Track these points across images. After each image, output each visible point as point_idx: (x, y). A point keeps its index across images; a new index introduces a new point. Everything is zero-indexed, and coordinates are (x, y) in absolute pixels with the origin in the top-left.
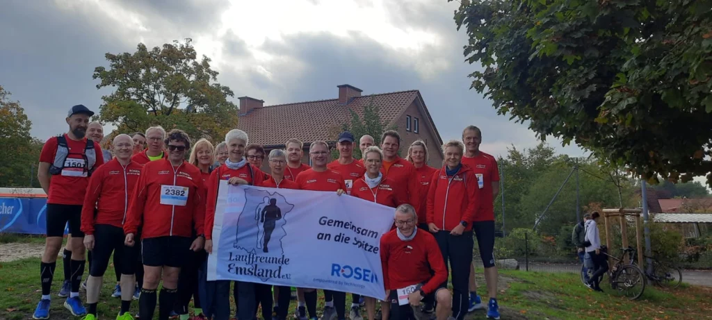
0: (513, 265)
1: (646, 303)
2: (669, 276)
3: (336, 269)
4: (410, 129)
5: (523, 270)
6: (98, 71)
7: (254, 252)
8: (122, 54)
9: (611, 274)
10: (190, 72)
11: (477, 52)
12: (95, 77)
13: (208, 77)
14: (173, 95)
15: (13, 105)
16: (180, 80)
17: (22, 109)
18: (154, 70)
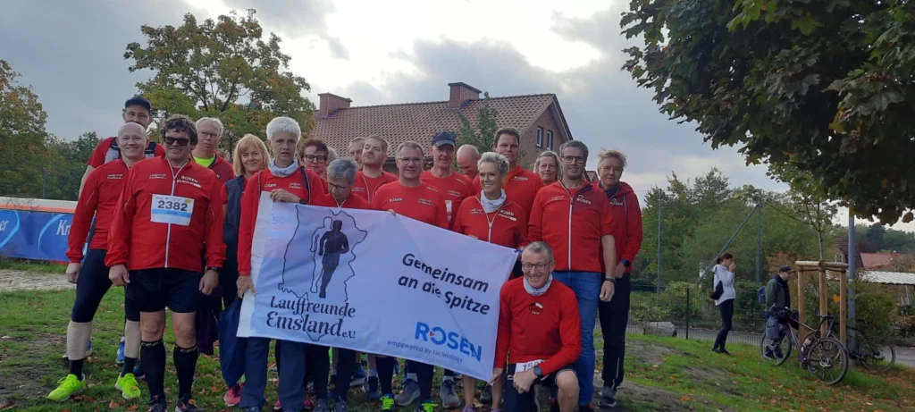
0: (669, 330)
1: (847, 390)
2: (878, 354)
3: (422, 330)
4: (542, 145)
5: (681, 336)
6: (132, 49)
7: (305, 297)
8: (163, 26)
9: (802, 349)
10: (254, 55)
11: (639, 21)
12: (127, 56)
13: (277, 63)
14: (230, 85)
15: (23, 90)
16: (239, 64)
17: (36, 96)
18: (205, 51)
